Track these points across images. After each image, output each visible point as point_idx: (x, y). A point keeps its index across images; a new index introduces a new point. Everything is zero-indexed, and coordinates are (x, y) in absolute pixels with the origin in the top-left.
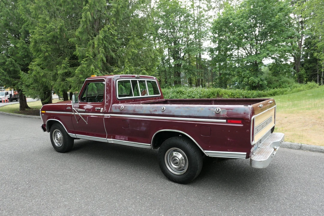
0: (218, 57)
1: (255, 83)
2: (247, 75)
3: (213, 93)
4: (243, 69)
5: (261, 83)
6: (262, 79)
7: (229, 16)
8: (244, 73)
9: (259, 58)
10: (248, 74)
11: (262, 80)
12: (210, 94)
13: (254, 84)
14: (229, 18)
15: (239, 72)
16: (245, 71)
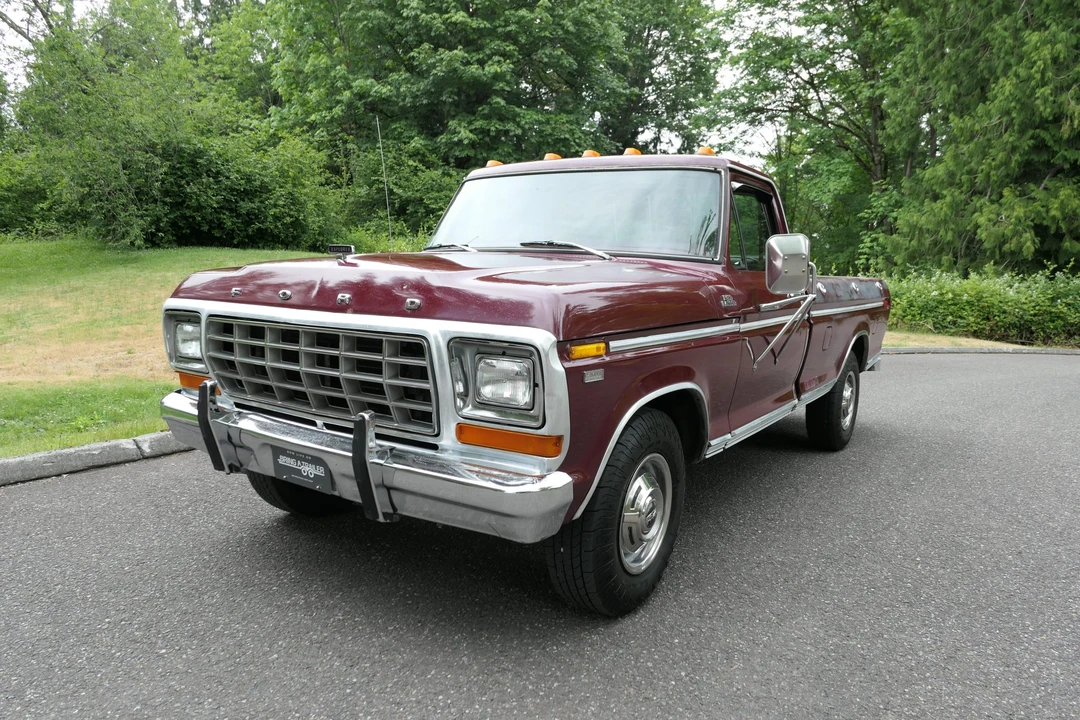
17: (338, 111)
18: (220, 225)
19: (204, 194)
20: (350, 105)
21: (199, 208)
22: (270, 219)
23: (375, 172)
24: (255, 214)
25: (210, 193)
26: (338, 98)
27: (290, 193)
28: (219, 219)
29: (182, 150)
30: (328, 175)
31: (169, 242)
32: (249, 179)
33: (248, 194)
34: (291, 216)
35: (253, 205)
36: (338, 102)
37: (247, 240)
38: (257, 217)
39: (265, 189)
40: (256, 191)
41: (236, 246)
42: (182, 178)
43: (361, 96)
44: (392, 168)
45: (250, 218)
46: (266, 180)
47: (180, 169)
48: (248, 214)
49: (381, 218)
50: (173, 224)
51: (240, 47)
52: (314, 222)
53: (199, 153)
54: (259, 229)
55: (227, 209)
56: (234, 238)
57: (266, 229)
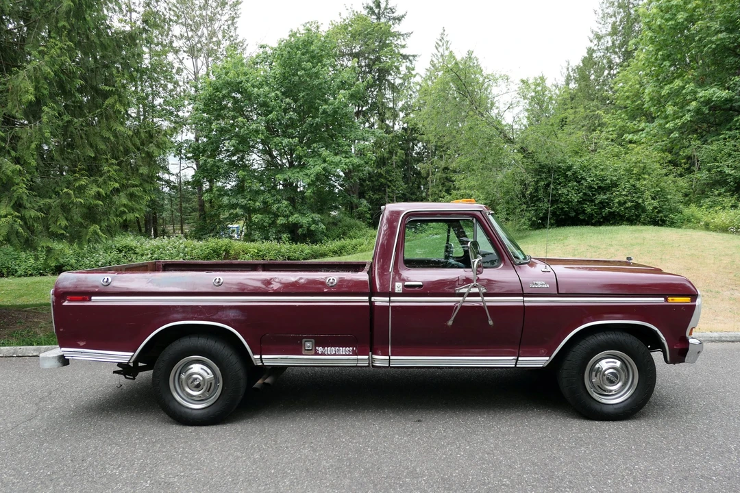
0: (217, 166)
1: (301, 226)
2: (286, 211)
3: (214, 251)
4: (275, 198)
5: (313, 227)
6: (316, 219)
7: (243, 78)
8: (279, 205)
9: (307, 175)
10: (285, 207)
11: (314, 222)
12: (209, 253)
13: (300, 230)
14: (242, 81)
15: (267, 202)
16: (280, 202)
17: (688, 117)
18: (584, 212)
19: (571, 194)
20: (698, 111)
21: (568, 202)
22: (616, 205)
23: (715, 160)
24: (606, 202)
25: (573, 192)
26: (688, 108)
27: (634, 186)
28: (582, 208)
29: (559, 167)
30: (671, 168)
31: (552, 225)
32: (603, 180)
33: (601, 189)
34: (632, 202)
35: (604, 197)
36: (689, 111)
37: (602, 220)
38: (608, 204)
39: (615, 184)
40: (609, 187)
41: (594, 225)
42: (559, 184)
43: (708, 102)
44: (730, 155)
45: (603, 205)
46: (615, 178)
47: (558, 179)
48: (601, 203)
49: (715, 196)
50: (554, 213)
51: (631, 86)
52: (650, 204)
53: (569, 168)
54: (610, 212)
55: (588, 201)
56: (593, 219)
57: (614, 212)
